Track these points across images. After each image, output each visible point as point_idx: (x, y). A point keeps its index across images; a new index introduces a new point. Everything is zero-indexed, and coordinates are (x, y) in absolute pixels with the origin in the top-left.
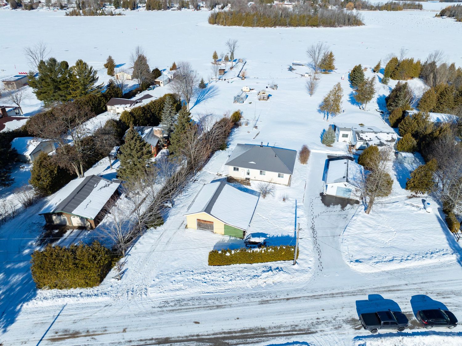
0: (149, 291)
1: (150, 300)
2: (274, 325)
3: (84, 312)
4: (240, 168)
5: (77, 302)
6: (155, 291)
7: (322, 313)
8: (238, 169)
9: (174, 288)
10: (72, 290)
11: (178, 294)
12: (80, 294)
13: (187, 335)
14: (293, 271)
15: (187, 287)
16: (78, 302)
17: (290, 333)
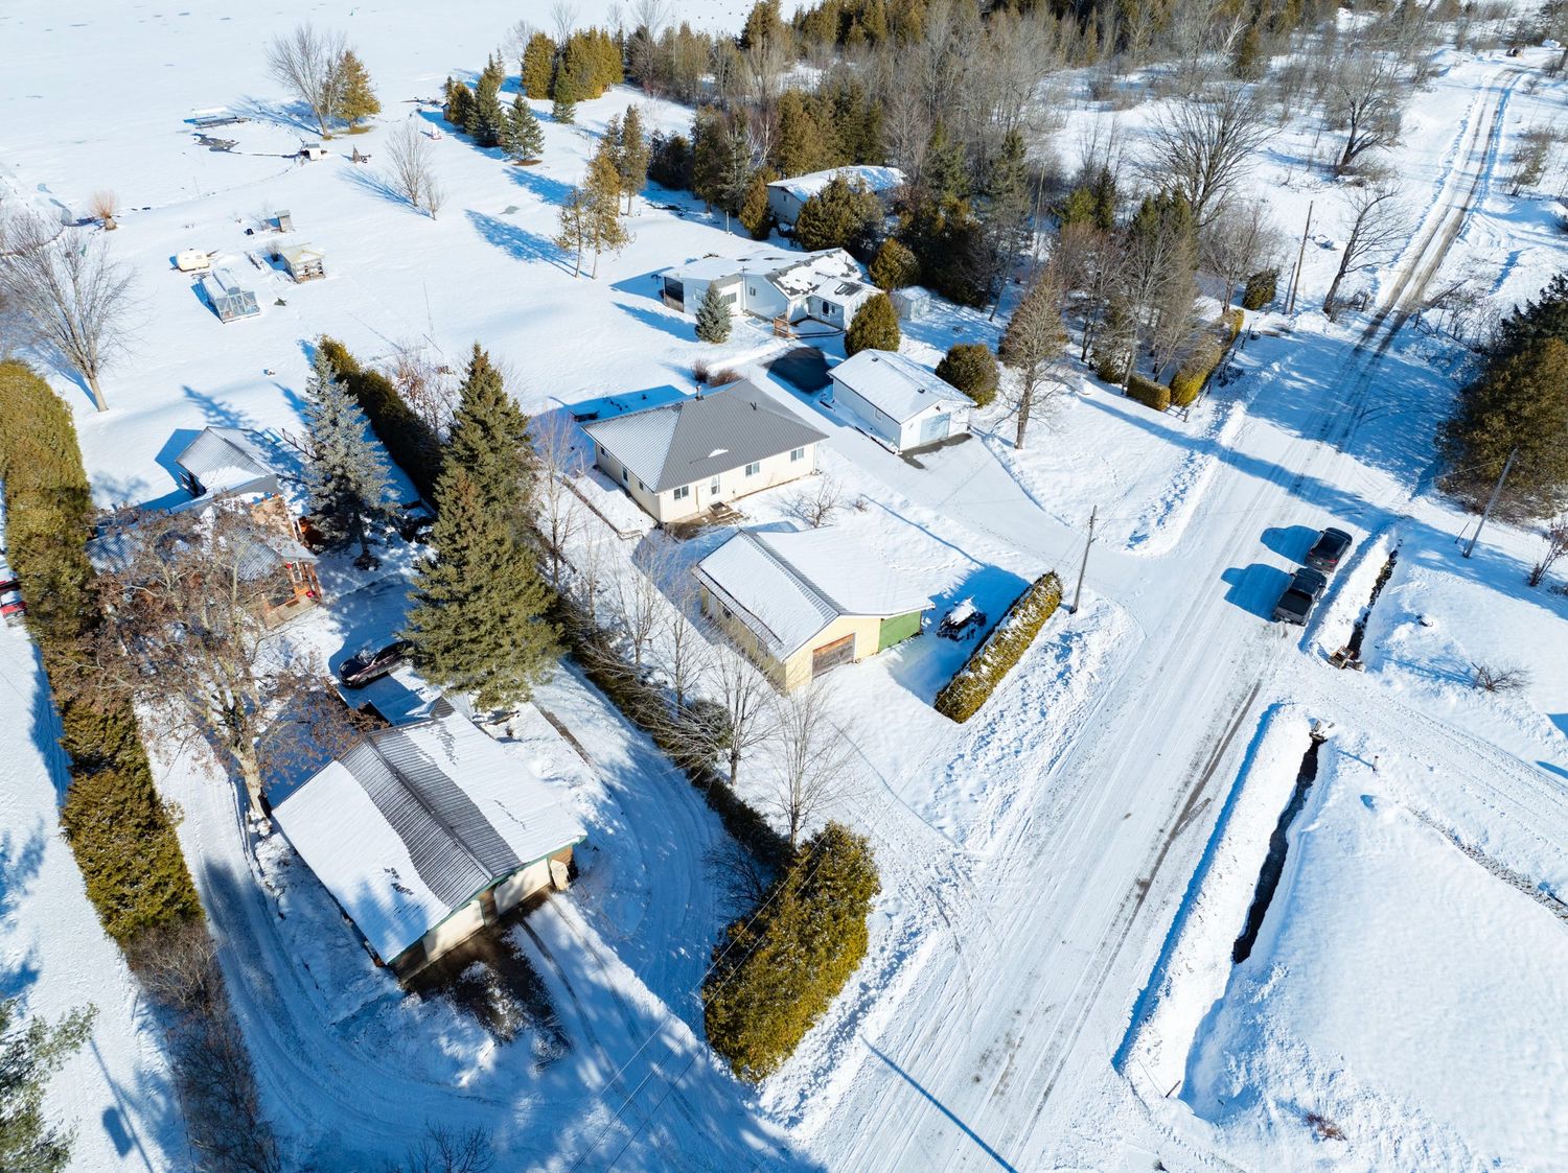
0: (970, 852)
1: (1003, 862)
2: (1209, 719)
3: (943, 1000)
4: (691, 486)
5: (894, 1006)
6: (983, 840)
7: (1225, 649)
8: (685, 492)
9: (994, 805)
10: (835, 1003)
11: (1021, 808)
12: (865, 987)
13: (1149, 845)
14: (1091, 623)
15: (1010, 784)
16: (896, 1001)
17: (1240, 710)
